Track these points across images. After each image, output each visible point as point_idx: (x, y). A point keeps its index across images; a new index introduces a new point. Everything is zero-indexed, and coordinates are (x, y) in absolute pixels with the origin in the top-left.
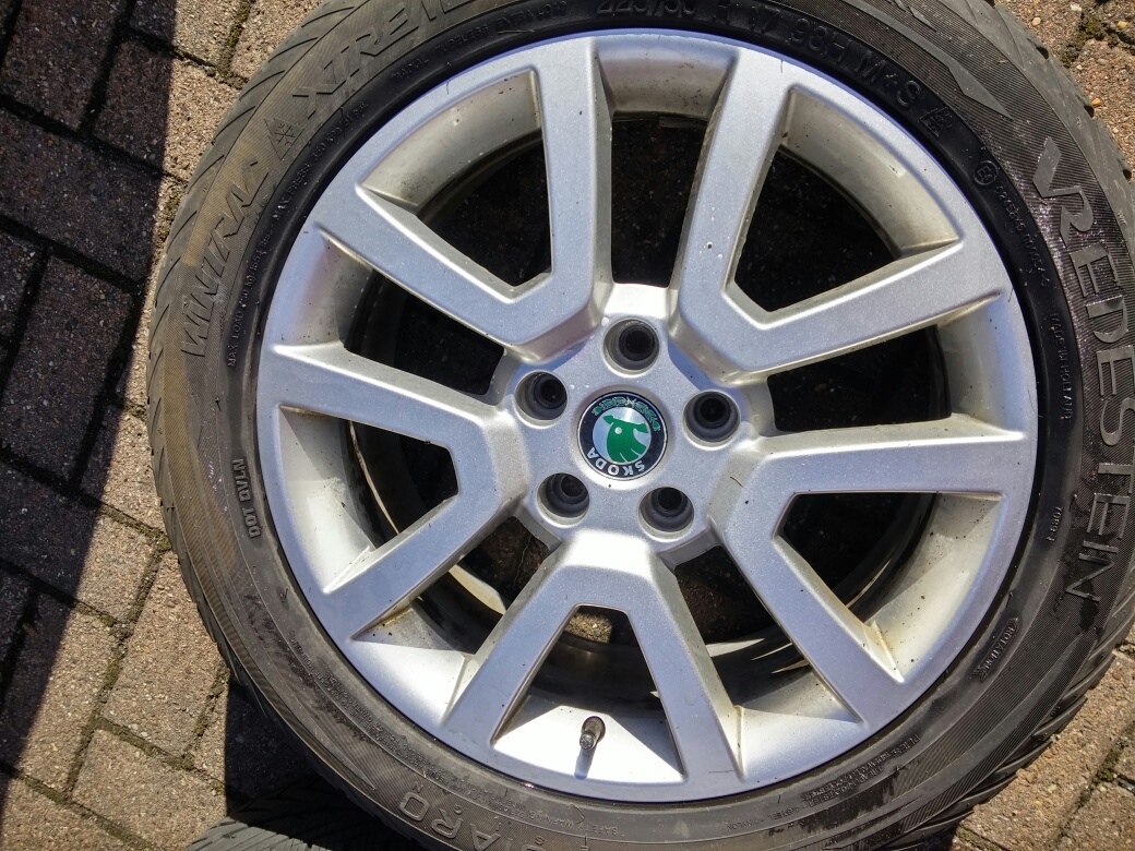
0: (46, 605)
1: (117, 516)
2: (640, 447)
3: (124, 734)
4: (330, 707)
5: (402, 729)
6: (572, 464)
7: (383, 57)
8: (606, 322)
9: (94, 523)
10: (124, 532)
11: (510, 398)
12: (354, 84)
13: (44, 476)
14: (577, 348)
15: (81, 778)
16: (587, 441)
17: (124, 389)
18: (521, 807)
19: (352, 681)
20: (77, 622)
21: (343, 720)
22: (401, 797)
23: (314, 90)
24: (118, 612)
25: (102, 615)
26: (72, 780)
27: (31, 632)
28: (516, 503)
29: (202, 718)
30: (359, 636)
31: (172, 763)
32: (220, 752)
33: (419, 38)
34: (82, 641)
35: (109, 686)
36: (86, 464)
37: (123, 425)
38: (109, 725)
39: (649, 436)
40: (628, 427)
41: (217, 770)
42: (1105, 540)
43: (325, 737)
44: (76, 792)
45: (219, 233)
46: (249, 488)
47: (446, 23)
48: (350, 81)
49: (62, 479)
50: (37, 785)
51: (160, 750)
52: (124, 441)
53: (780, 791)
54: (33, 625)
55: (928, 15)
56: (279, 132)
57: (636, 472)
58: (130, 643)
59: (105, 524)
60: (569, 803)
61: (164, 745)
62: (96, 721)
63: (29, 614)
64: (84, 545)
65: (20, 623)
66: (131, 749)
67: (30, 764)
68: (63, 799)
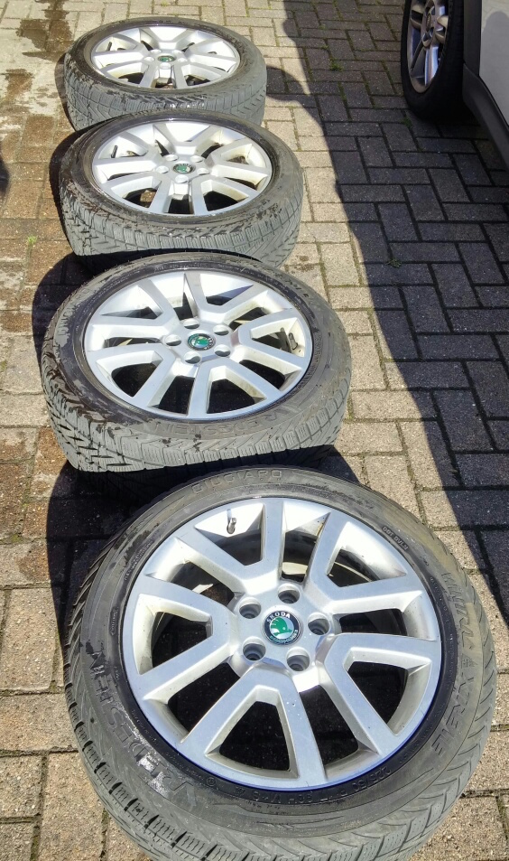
0: (454, 483)
1: (451, 528)
2: (273, 627)
3: (391, 454)
4: (323, 488)
5: (296, 494)
6: (294, 608)
7: (451, 708)
8: (313, 664)
9: (458, 521)
10: (444, 524)
11: (330, 619)
12: (455, 693)
13: (491, 528)
14: (317, 649)
15: (396, 431)
16: (293, 619)
17: (484, 577)
18: (242, 491)
19: (321, 500)
20: (438, 483)
21: (317, 487)
22: (283, 474)
23: (468, 683)
24: (424, 495)
25: (430, 490)
26: (399, 429)
27: (452, 470)
28: (304, 585)
29: (366, 474)
30: (328, 515)
31: (366, 453)
32: (351, 466)
33: (443, 721)
34: (431, 477)
35: (409, 467)
36: (479, 541)
37: (475, 563)
38: (399, 454)
39: (272, 632)
40: (282, 632)
41: (348, 459)
42: (97, 676)
43: (317, 479)
44: (394, 425)
45: (466, 618)
46: (397, 542)
47: (437, 731)
48: (457, 693)
49: (483, 531)
50: (410, 420)
51: (374, 455)
52: (470, 557)
53: (161, 539)
54: (454, 473)
55: (266, 827)
56: (469, 663)
57: (269, 618)
58: (412, 486)
59: (454, 523)
60: (228, 500)
61: (373, 458)
62: (405, 452)
63: (458, 476)
64: (455, 511)
65: (459, 471)
66: (385, 450)
67: (419, 426)
68: (397, 421)
